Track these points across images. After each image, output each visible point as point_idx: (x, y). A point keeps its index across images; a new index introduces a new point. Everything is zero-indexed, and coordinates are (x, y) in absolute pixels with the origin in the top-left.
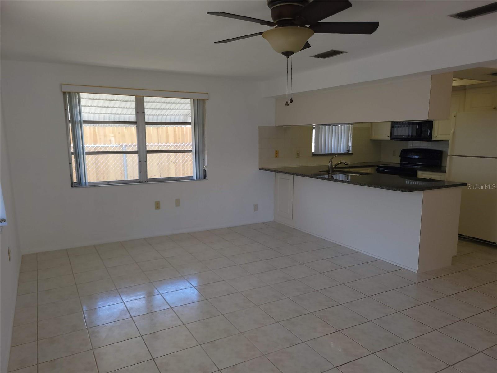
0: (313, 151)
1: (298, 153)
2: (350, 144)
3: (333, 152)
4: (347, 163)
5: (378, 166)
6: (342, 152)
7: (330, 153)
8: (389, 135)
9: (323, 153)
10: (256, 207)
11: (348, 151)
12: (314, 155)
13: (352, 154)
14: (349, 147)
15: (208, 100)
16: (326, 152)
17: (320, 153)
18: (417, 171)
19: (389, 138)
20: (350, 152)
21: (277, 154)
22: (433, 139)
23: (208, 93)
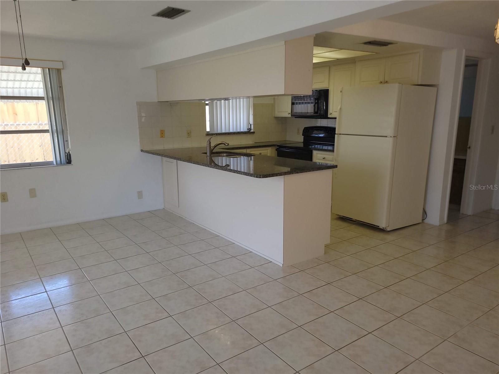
0: (208, 129)
1: (189, 132)
2: (251, 122)
3: (231, 131)
4: (227, 144)
5: (278, 146)
6: (242, 130)
7: (227, 131)
8: (290, 112)
9: (219, 132)
10: (140, 195)
11: (250, 129)
12: (208, 134)
13: (254, 133)
14: (251, 125)
15: (63, 69)
16: (223, 131)
17: (215, 132)
18: (313, 150)
19: (290, 116)
20: (252, 131)
21: (162, 133)
22: (329, 116)
23: (62, 62)
